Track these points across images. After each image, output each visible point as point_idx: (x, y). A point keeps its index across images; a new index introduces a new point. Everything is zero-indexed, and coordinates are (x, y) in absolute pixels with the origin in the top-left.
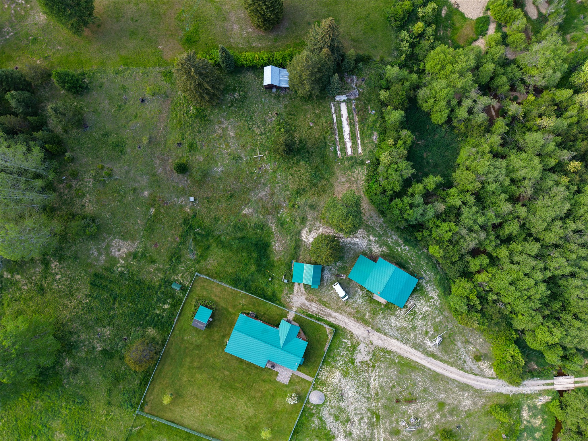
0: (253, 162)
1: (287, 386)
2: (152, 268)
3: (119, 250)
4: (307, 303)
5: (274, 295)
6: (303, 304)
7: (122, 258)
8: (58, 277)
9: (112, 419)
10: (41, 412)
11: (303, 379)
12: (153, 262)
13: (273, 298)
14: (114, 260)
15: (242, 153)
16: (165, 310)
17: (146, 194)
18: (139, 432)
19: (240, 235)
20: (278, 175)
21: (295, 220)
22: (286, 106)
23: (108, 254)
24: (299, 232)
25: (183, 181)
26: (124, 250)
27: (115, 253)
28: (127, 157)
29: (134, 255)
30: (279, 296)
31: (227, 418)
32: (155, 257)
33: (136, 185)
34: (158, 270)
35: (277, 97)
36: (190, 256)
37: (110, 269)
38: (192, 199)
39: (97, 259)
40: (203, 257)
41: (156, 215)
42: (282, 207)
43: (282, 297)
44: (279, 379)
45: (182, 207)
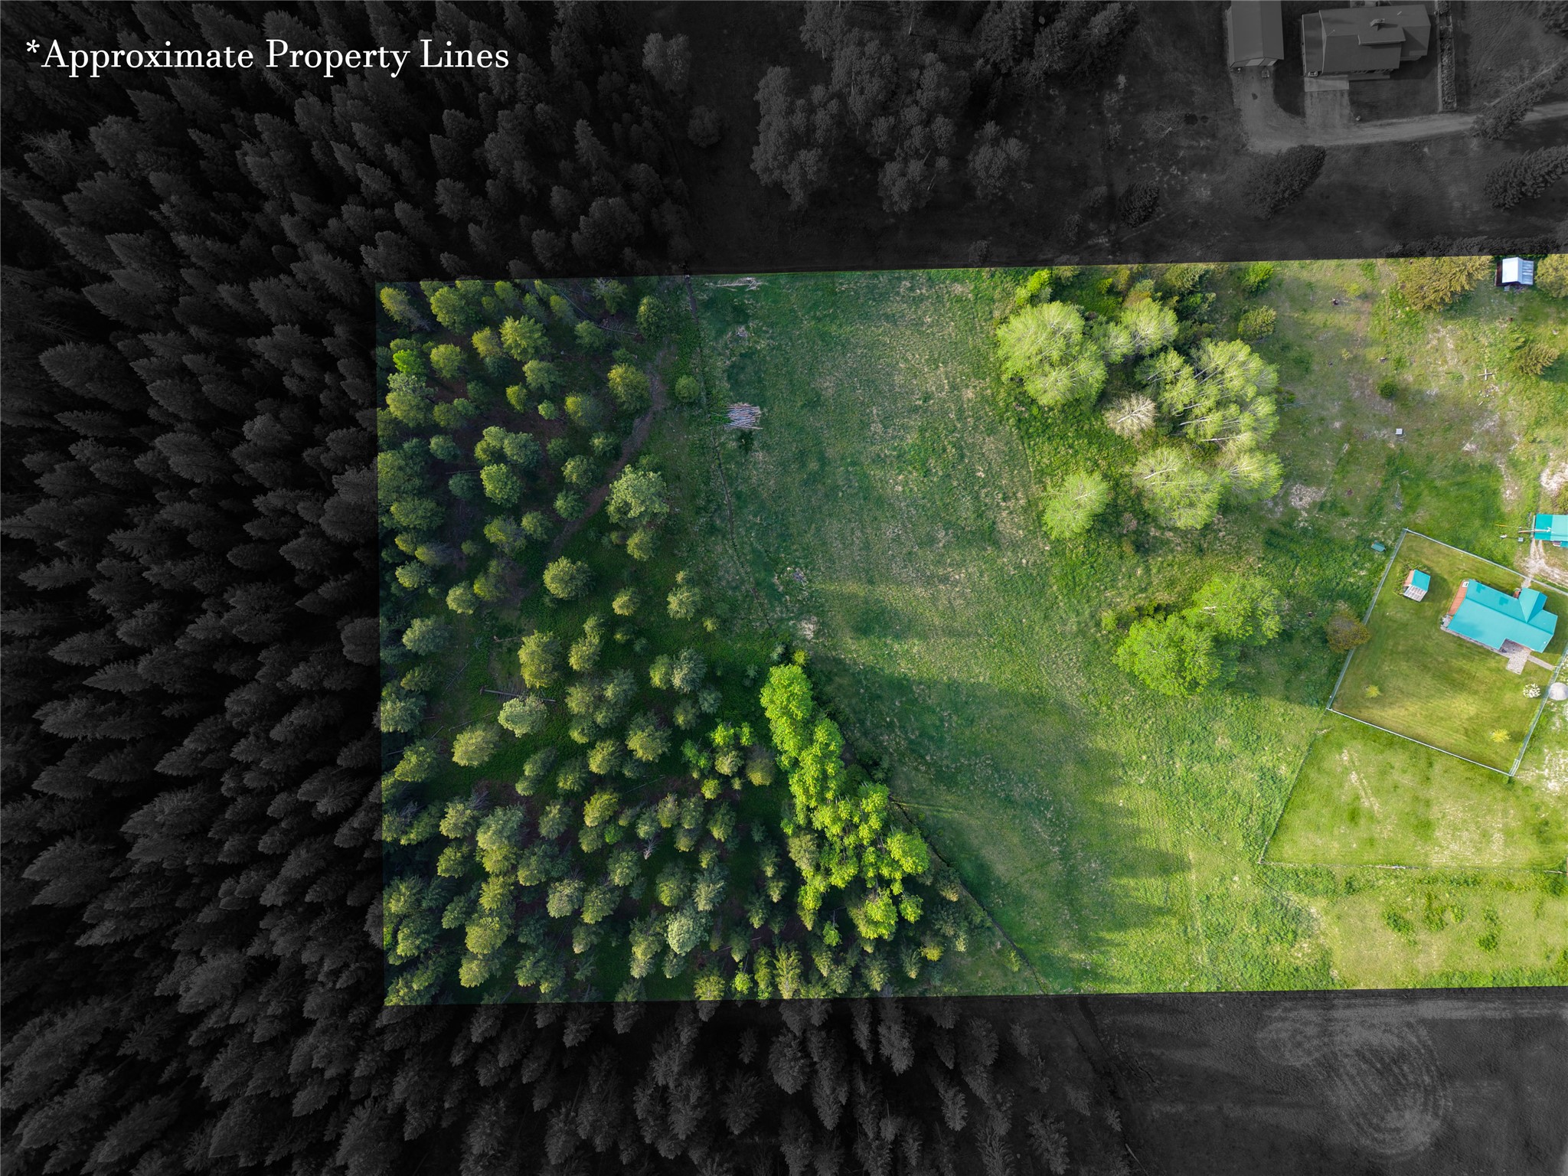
0: (1478, 383)
1: (1520, 677)
2: (1343, 523)
3: (1301, 499)
4: (1548, 569)
5: (1505, 557)
6: (1542, 570)
7: (1305, 509)
8: (1221, 534)
9: (1290, 719)
10: (1199, 711)
11: (1541, 668)
12: (1345, 514)
13: (1505, 561)
14: (1294, 513)
15: (1463, 370)
16: (1361, 577)
17: (1337, 425)
18: (1326, 736)
19: (1459, 479)
20: (1511, 399)
21: (1534, 459)
22: (1521, 309)
23: (1286, 505)
24: (1539, 477)
25: (1390, 407)
26: (1307, 500)
27: (1295, 502)
28: (1313, 378)
29: (1322, 506)
30: (1512, 560)
31: (1442, 718)
32: (1349, 508)
33: (1324, 413)
34: (1352, 524)
35: (1511, 297)
36: (1394, 507)
37: (1288, 524)
38: (1399, 431)
39: (1271, 511)
40: (1411, 508)
41: (1350, 453)
42: (1515, 442)
43: (1515, 560)
44: (1509, 667)
45: (1384, 442)
